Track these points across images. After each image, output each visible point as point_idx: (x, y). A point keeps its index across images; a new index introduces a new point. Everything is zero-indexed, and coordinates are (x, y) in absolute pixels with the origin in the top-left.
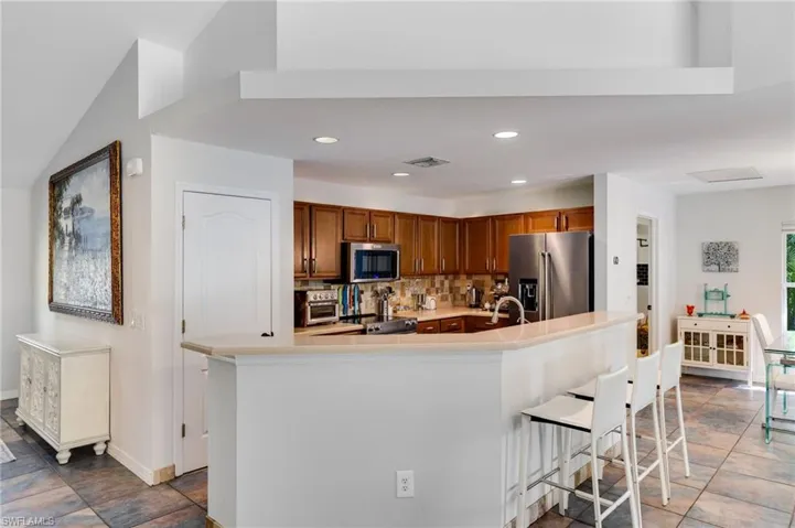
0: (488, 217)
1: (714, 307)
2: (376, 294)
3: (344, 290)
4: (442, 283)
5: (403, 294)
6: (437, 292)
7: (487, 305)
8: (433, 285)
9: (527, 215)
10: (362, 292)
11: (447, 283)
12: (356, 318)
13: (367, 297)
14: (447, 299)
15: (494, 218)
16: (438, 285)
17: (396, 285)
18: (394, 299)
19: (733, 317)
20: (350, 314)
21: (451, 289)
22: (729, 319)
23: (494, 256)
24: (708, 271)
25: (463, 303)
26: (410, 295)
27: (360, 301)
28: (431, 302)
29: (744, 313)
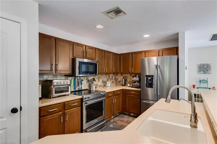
0: (130, 53)
1: (202, 85)
2: (88, 81)
3: (75, 79)
4: (112, 77)
5: (99, 81)
6: (111, 80)
7: (129, 85)
8: (109, 78)
9: (145, 52)
10: (82, 80)
11: (114, 77)
12: (80, 91)
13: (85, 82)
14: (114, 83)
15: (132, 53)
16: (111, 78)
17: (96, 78)
18: (95, 83)
19: (210, 89)
20: (77, 89)
21: (115, 79)
22: (209, 90)
23: (132, 67)
24: (200, 73)
25: (119, 84)
26: (101, 81)
27: (81, 84)
28: (109, 84)
29: (214, 87)
